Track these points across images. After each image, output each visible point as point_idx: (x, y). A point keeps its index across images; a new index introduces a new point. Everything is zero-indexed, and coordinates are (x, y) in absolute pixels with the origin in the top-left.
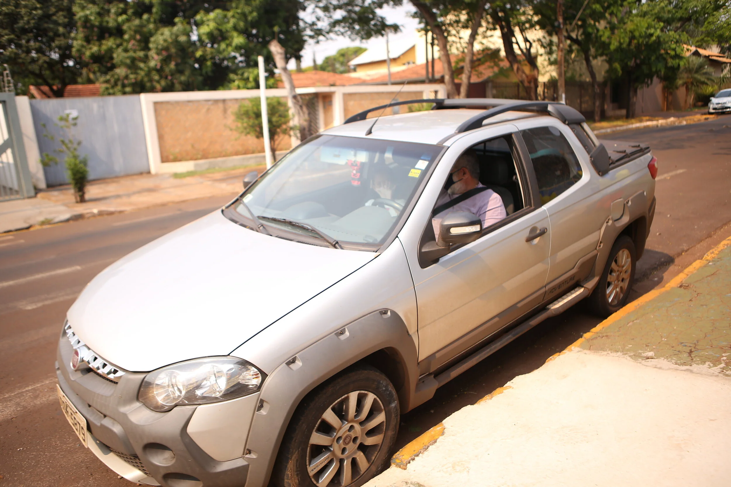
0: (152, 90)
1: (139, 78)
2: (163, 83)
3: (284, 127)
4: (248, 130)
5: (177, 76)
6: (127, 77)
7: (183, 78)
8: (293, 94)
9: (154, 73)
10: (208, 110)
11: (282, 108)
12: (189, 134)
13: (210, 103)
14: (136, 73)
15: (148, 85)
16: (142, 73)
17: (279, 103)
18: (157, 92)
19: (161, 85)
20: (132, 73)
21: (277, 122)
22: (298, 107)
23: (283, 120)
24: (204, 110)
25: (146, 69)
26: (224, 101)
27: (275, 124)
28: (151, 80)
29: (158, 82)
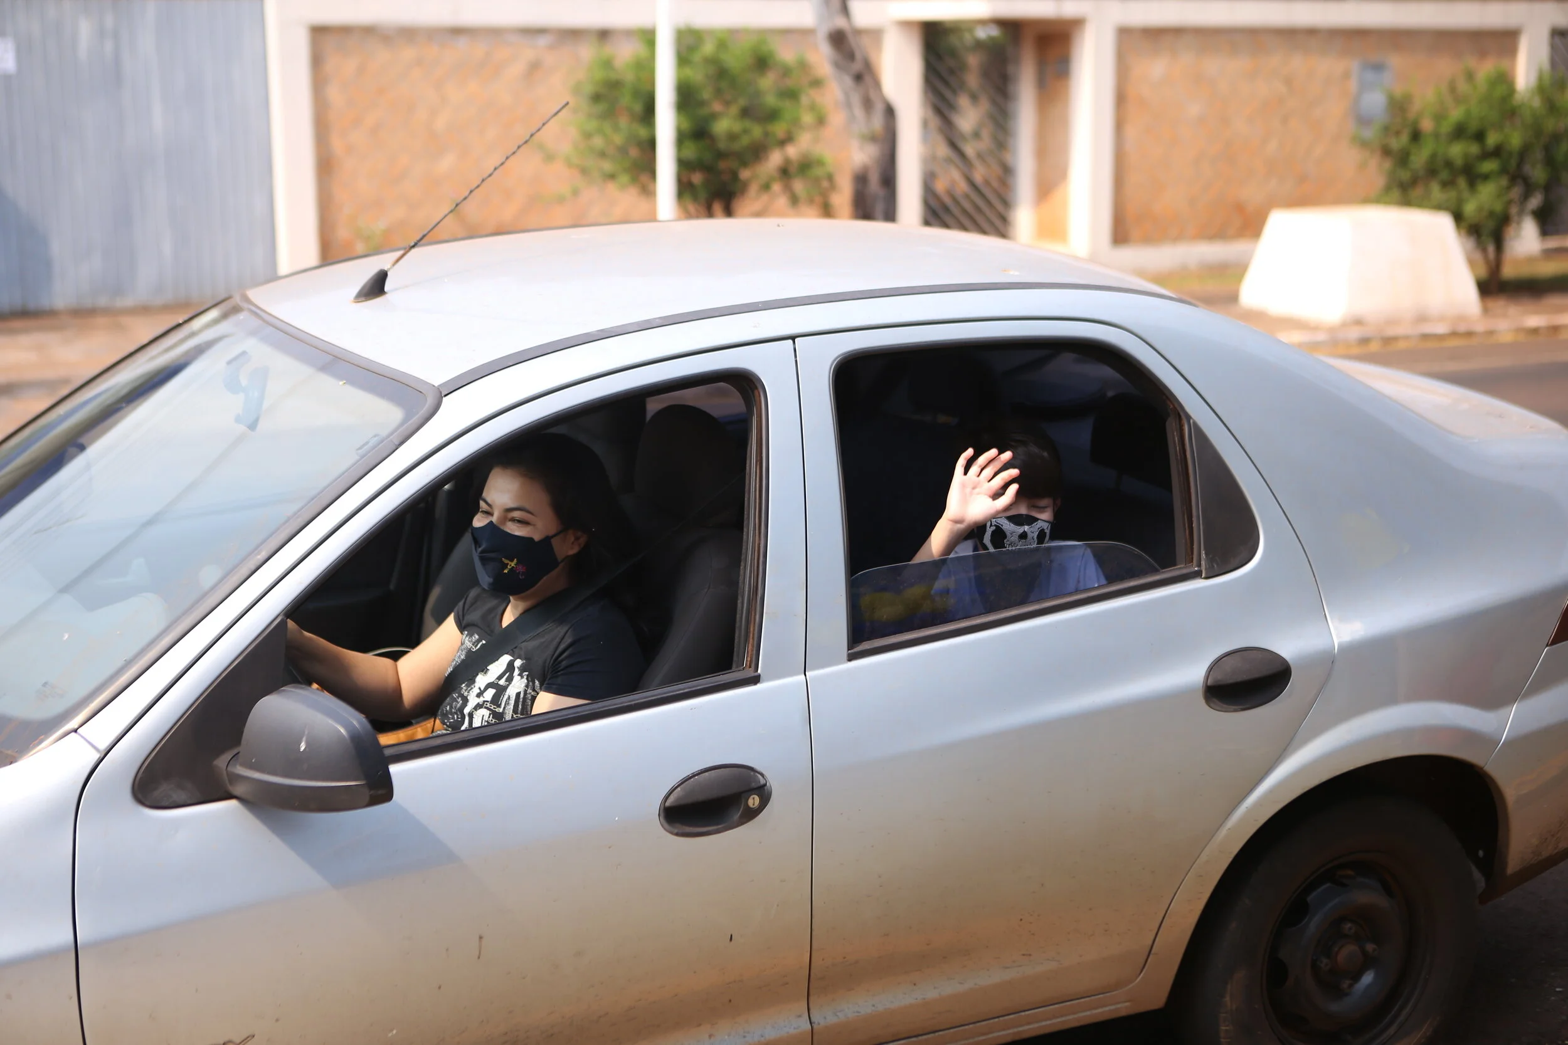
3: (775, 159)
4: (607, 166)
8: (840, 22)
10: (534, 67)
11: (767, 82)
12: (447, 163)
13: (543, 41)
17: (762, 62)
21: (732, 137)
22: (848, 81)
23: (757, 131)
24: (517, 69)
26: (604, 35)
27: (722, 145)
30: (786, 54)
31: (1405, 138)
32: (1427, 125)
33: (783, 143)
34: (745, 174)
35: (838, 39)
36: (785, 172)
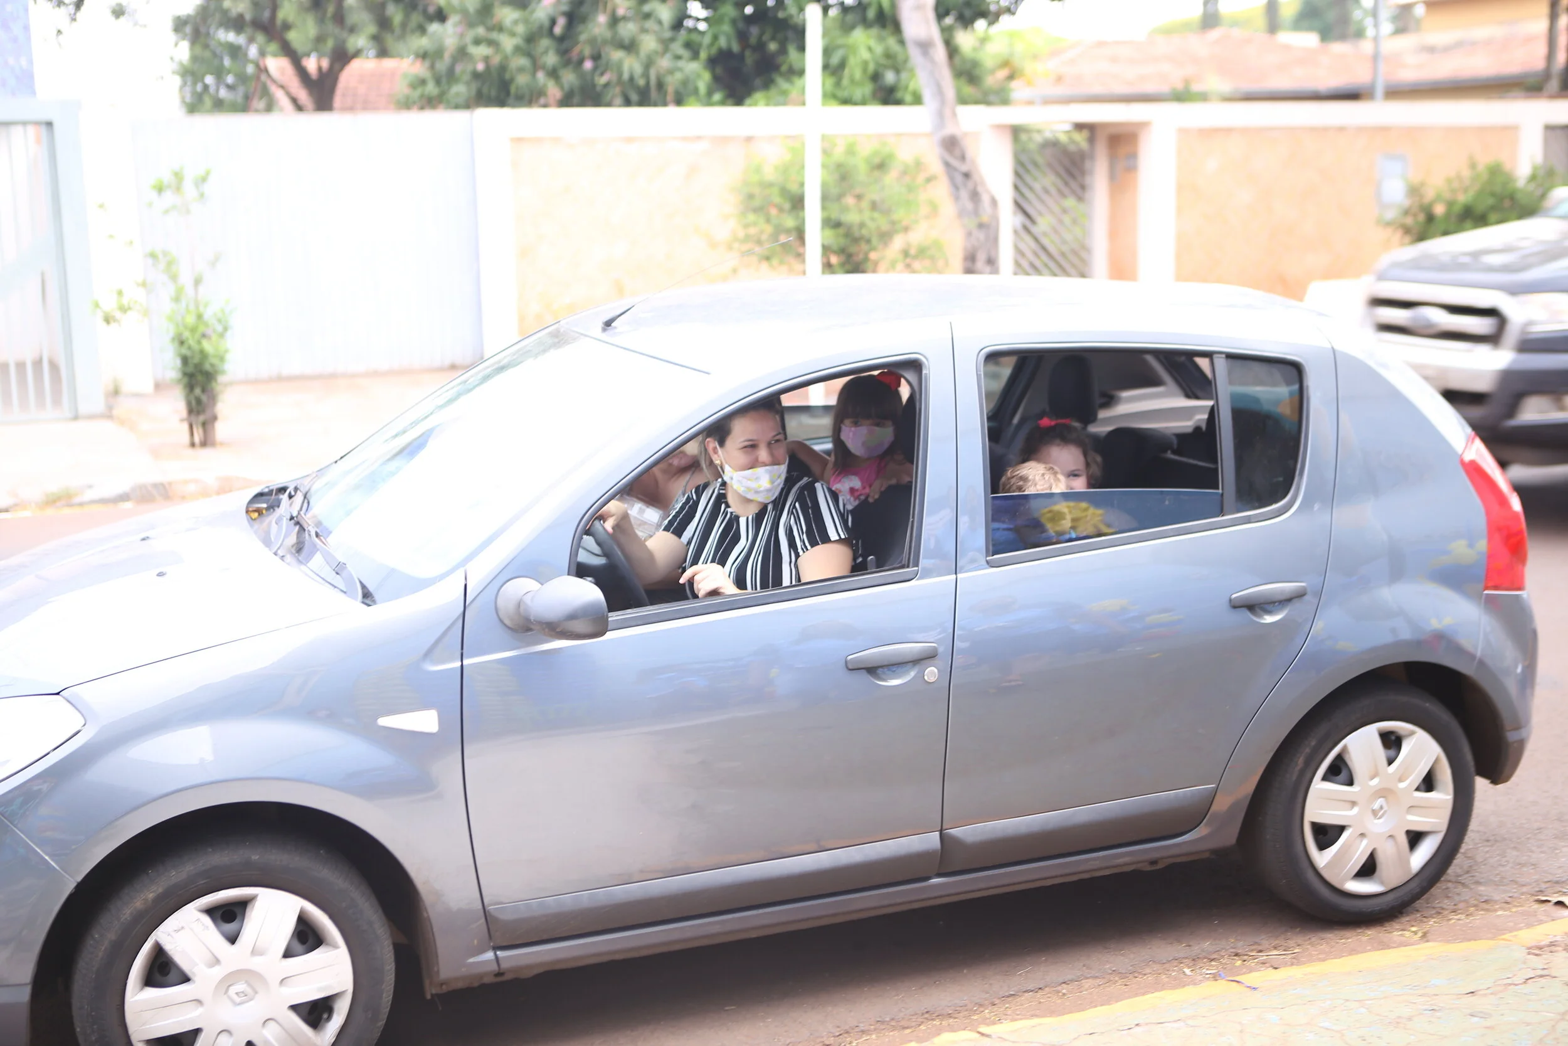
0: (531, 98)
1: (496, 60)
2: (569, 77)
3: (899, 243)
4: (762, 250)
5: (617, 55)
6: (462, 53)
7: (631, 65)
8: (949, 128)
9: (545, 42)
10: (692, 170)
11: (889, 179)
14: (491, 43)
15: (522, 80)
16: (508, 43)
18: (545, 106)
19: (562, 87)
20: (477, 42)
21: (862, 225)
22: (959, 179)
24: (678, 171)
25: (521, 29)
27: (854, 232)
28: (536, 66)
29: (553, 74)
30: (905, 155)
31: (1421, 218)
32: (1439, 210)
33: (906, 229)
34: (873, 256)
35: (951, 144)
36: (906, 253)
